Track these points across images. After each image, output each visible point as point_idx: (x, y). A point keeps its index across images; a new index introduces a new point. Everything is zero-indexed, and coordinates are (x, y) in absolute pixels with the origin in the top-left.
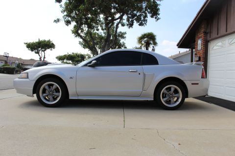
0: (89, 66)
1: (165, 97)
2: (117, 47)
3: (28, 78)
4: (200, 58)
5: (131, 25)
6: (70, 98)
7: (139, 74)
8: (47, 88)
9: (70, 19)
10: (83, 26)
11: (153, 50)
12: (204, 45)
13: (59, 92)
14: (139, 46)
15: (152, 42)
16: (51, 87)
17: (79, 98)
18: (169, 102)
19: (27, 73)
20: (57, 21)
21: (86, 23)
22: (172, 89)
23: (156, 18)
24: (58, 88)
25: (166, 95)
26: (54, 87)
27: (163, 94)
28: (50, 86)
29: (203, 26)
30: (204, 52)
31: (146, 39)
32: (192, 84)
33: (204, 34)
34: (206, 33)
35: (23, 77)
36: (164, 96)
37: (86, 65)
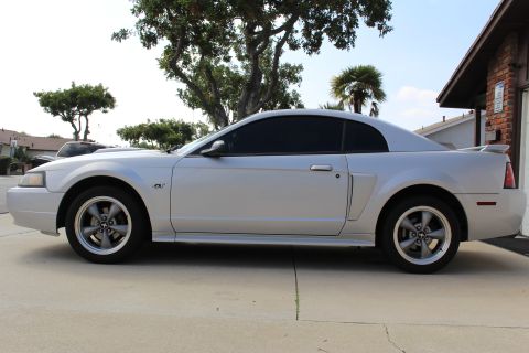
0: (206, 155)
1: (407, 238)
2: (278, 105)
3: (44, 185)
4: (499, 133)
5: (314, 46)
6: (154, 240)
7: (338, 176)
8: (94, 211)
9: (153, 30)
10: (190, 48)
11: (375, 112)
12: (509, 98)
13: (126, 223)
14: (335, 102)
15: (370, 92)
16: (105, 210)
17: (178, 240)
18: (415, 251)
19: (43, 173)
20: (121, 35)
21: (197, 41)
22: (426, 218)
23: (380, 28)
24: (122, 212)
25: (408, 231)
26: (113, 209)
27: (400, 229)
28: (102, 206)
29: (508, 48)
30: (511, 117)
31: (353, 83)
32: (479, 204)
33: (510, 71)
34: (515, 67)
35: (31, 183)
36: (404, 235)
37: (196, 152)
